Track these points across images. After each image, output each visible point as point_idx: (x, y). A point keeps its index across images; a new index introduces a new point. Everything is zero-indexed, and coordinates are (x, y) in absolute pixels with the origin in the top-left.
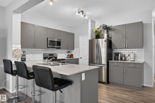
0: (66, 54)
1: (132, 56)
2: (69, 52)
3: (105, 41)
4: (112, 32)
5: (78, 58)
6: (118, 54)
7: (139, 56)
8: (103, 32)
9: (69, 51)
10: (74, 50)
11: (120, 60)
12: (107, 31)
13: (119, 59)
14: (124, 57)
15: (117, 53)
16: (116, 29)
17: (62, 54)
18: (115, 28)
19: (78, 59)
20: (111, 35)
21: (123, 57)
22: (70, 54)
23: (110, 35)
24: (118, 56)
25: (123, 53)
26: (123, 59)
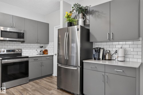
0: (38, 50)
1: (120, 53)
2: (42, 47)
3: (78, 30)
4: (91, 16)
5: (52, 54)
6: (100, 50)
7: (132, 53)
8: (78, 18)
9: (42, 45)
10: (49, 45)
11: (103, 59)
12: (84, 15)
13: (101, 57)
14: (109, 55)
15: (97, 48)
16: (96, 11)
17: (32, 50)
18: (95, 9)
19: (53, 56)
20: (89, 21)
21: (107, 54)
22: (43, 49)
23: (87, 21)
24: (99, 52)
25: (108, 49)
26: (107, 57)
